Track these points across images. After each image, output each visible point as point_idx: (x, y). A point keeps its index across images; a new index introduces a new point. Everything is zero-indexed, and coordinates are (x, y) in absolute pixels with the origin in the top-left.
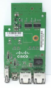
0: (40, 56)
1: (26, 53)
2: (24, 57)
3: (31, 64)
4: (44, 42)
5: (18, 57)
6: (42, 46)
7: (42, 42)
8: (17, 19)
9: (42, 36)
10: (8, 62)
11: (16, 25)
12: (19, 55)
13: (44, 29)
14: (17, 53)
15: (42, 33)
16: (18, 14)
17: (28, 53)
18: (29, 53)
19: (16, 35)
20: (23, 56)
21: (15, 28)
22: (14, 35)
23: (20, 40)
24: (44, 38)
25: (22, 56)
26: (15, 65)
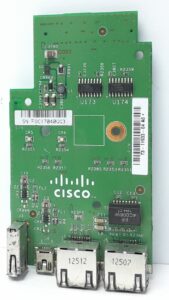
0: (134, 194)
1: (82, 180)
2: (78, 194)
3: (101, 221)
4: (144, 147)
5: (58, 193)
6: (137, 160)
7: (137, 145)
8: (52, 66)
9: (137, 124)
10: (25, 209)
11: (51, 86)
12: (61, 188)
13: (146, 100)
14: (51, 182)
15: (137, 114)
16: (56, 52)
17: (90, 183)
18: (93, 183)
19: (48, 121)
20: (72, 192)
21: (47, 95)
22: (42, 121)
23: (62, 135)
24: (145, 131)
25: (68, 192)
26: (46, 220)
